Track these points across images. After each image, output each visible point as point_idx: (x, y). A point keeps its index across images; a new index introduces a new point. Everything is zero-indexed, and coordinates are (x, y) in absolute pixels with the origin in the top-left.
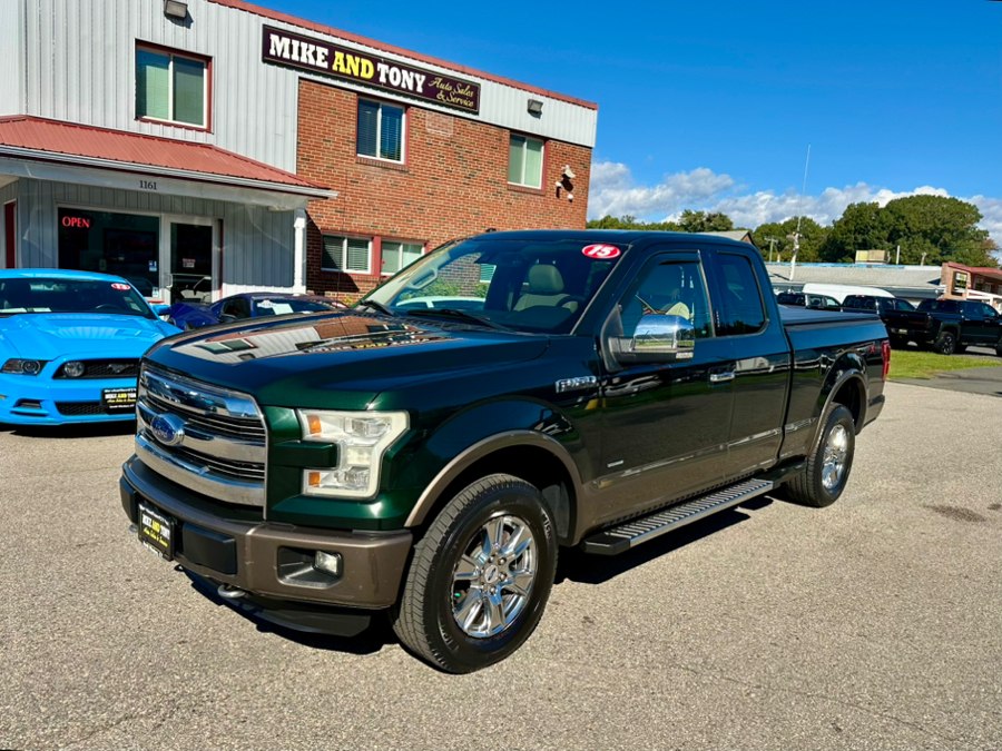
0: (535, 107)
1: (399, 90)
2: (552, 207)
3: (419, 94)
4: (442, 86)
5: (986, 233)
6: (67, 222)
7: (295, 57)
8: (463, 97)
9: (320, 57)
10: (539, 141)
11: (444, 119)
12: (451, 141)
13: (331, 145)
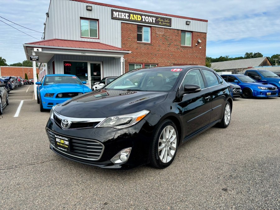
0: (188, 23)
1: (148, 23)
2: (195, 51)
3: (154, 23)
4: (160, 20)
6: (66, 65)
7: (120, 17)
8: (167, 22)
9: (127, 16)
10: (190, 32)
11: (161, 29)
12: (164, 35)
13: (130, 40)
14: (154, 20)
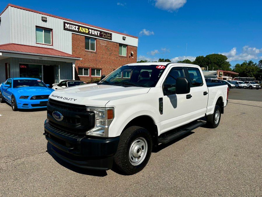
0: (124, 38)
1: (94, 35)
2: (129, 60)
3: (98, 36)
4: (104, 34)
5: (229, 62)
6: (21, 67)
7: (71, 28)
8: (108, 36)
9: (76, 28)
10: (125, 46)
11: (104, 41)
12: (106, 46)
13: (79, 48)
14: (99, 34)
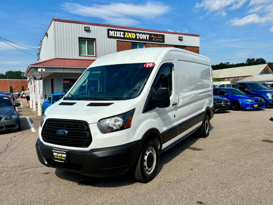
0: (181, 38)
1: (142, 40)
3: (148, 40)
4: (154, 37)
6: (65, 82)
8: (160, 39)
9: (122, 34)
10: (183, 47)
11: (155, 45)
